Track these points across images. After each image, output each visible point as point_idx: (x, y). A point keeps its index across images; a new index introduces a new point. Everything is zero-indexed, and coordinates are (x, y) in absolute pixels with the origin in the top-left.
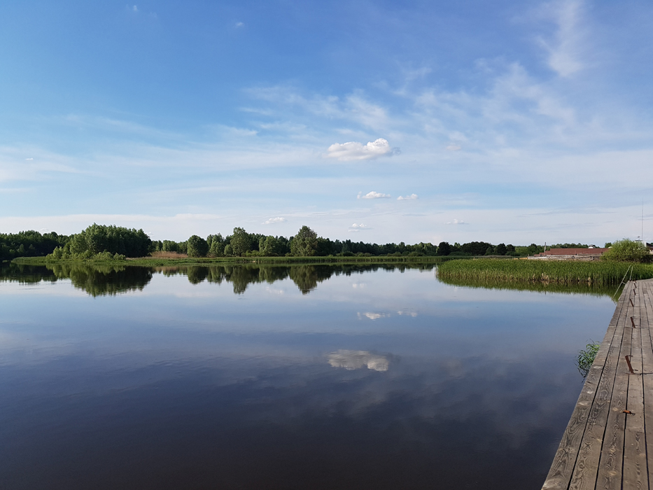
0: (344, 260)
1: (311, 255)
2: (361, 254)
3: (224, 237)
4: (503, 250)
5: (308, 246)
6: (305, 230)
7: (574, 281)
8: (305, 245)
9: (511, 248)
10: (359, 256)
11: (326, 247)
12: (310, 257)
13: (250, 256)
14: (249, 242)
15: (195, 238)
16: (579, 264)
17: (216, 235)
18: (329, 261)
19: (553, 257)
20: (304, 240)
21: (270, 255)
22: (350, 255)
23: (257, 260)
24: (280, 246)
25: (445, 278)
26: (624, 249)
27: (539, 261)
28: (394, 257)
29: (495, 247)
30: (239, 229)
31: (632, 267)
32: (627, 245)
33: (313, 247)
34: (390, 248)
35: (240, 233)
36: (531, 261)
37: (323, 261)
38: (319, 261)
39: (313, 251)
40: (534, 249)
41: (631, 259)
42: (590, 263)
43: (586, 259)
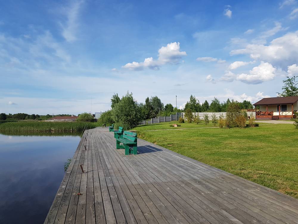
4: (34, 117)
7: (65, 131)
9: (38, 116)
16: (67, 123)
19: (57, 120)
26: (85, 117)
27: (50, 122)
29: (30, 116)
31: (87, 123)
32: (86, 115)
36: (46, 122)
41: (87, 120)
42: (71, 123)
43: (70, 121)
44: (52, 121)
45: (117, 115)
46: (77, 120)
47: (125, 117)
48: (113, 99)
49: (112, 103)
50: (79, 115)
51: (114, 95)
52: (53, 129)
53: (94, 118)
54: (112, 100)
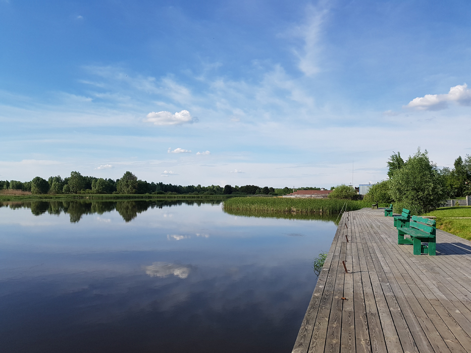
0: (158, 197)
1: (133, 193)
2: (170, 192)
3: (63, 178)
4: (267, 191)
5: (130, 186)
6: (129, 175)
7: (312, 212)
8: (128, 186)
9: (272, 189)
10: (168, 194)
11: (144, 187)
12: (132, 195)
13: (84, 193)
14: (84, 183)
15: (38, 179)
16: (315, 201)
17: (56, 177)
18: (146, 197)
19: (299, 196)
20: (127, 182)
21: (101, 193)
22: (161, 193)
23: (90, 197)
24: (109, 186)
25: (229, 210)
26: (342, 191)
27: (290, 199)
28: (193, 195)
29: (262, 189)
30: (76, 173)
31: (347, 202)
32: (344, 189)
33: (134, 187)
34: (191, 189)
35: (76, 176)
36: (285, 198)
37: (142, 197)
38: (138, 197)
39: (134, 190)
40: (287, 191)
41: (346, 197)
42: (321, 200)
43: (319, 197)
44: (293, 197)
45: (398, 189)
46: (330, 197)
47: (413, 193)
48: (392, 162)
49: (388, 168)
50: (333, 188)
51: (393, 154)
52: (295, 209)
53: (358, 193)
54: (389, 163)
